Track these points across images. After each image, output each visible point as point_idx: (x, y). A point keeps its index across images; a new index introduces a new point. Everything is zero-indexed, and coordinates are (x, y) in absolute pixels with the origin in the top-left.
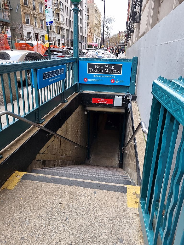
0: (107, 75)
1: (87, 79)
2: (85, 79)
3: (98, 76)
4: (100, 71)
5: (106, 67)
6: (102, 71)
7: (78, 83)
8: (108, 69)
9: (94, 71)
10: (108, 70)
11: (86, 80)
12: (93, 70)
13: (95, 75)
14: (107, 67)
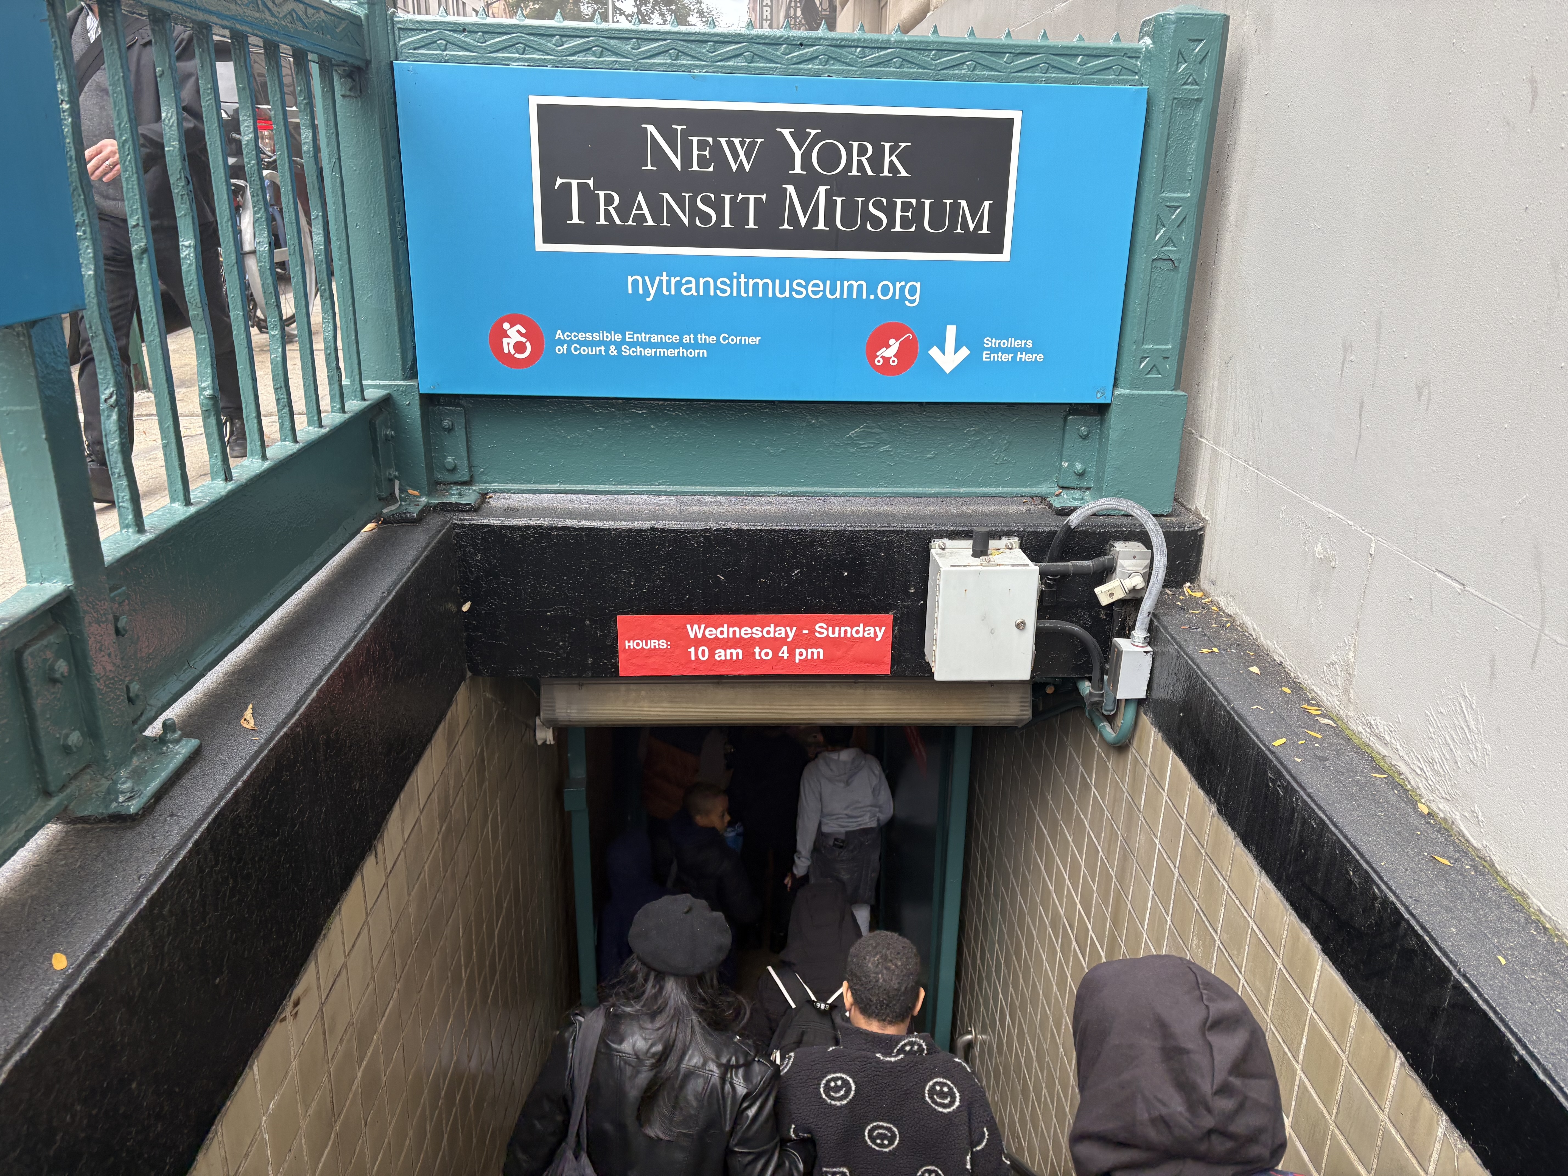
0: (808, 270)
1: (533, 334)
2: (514, 334)
3: (693, 287)
4: (719, 207)
5: (798, 154)
6: (740, 210)
7: (407, 390)
8: (823, 181)
9: (623, 211)
10: (822, 190)
11: (519, 347)
12: (609, 200)
13: (652, 267)
14: (806, 157)
